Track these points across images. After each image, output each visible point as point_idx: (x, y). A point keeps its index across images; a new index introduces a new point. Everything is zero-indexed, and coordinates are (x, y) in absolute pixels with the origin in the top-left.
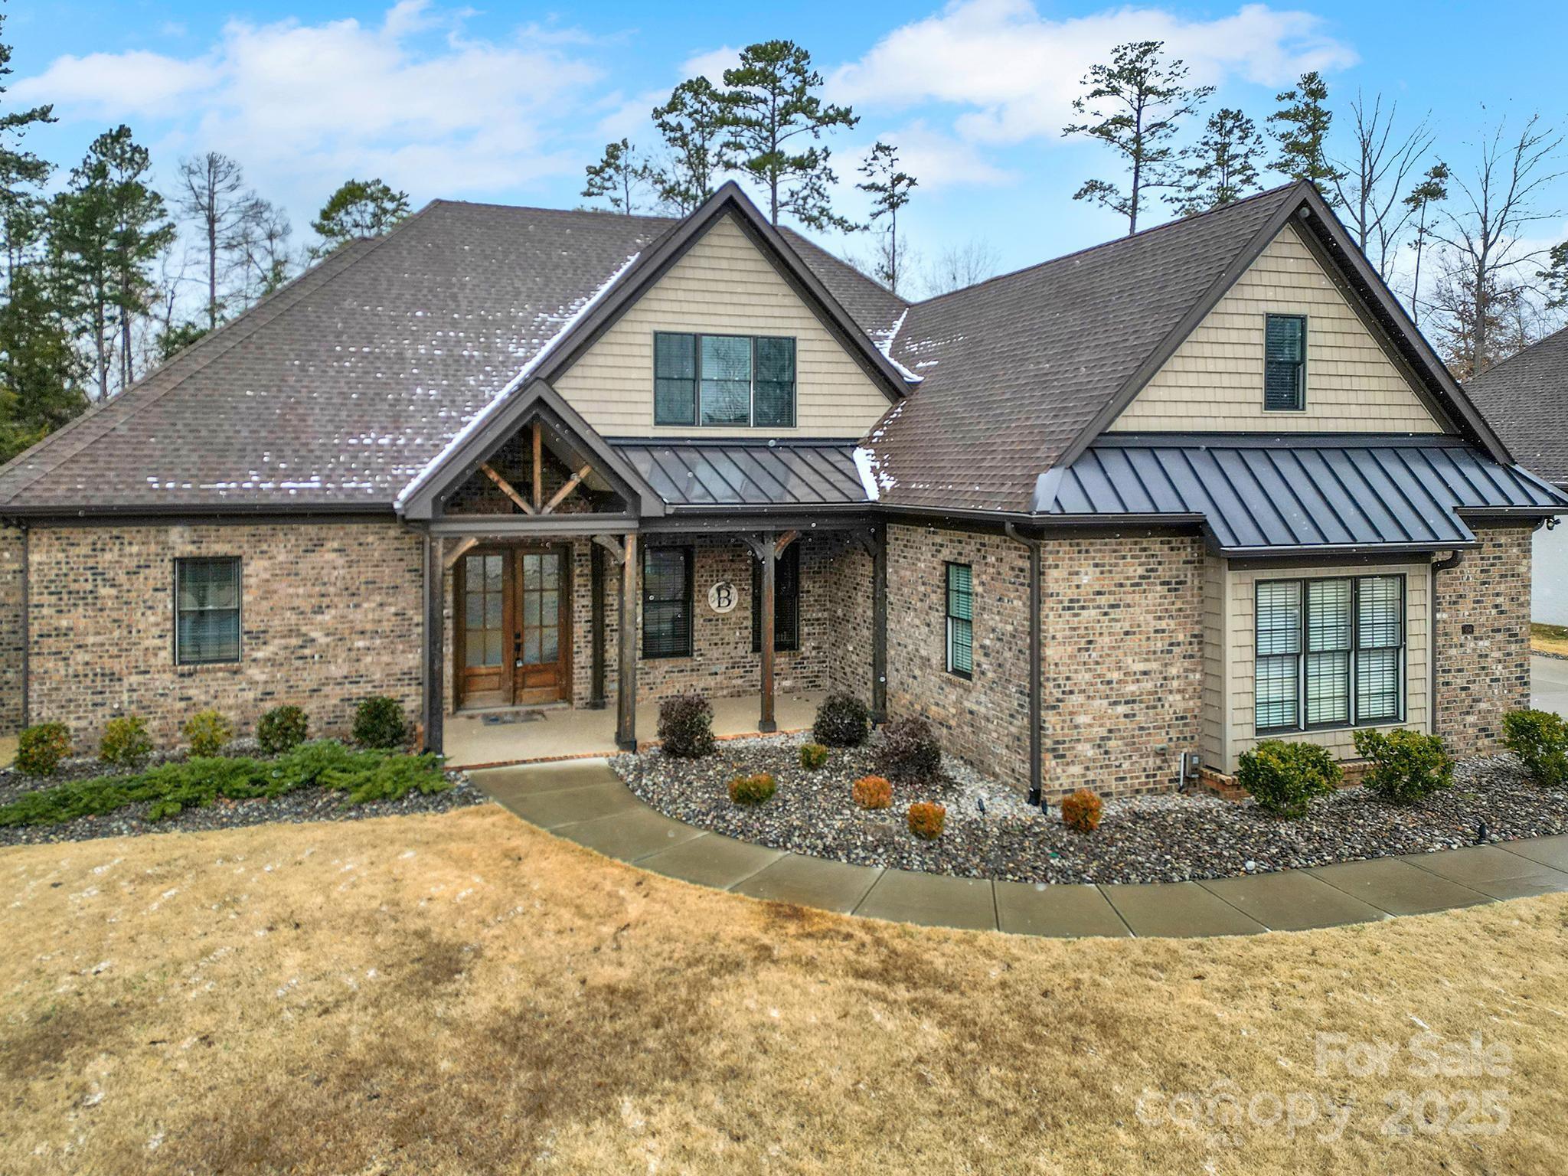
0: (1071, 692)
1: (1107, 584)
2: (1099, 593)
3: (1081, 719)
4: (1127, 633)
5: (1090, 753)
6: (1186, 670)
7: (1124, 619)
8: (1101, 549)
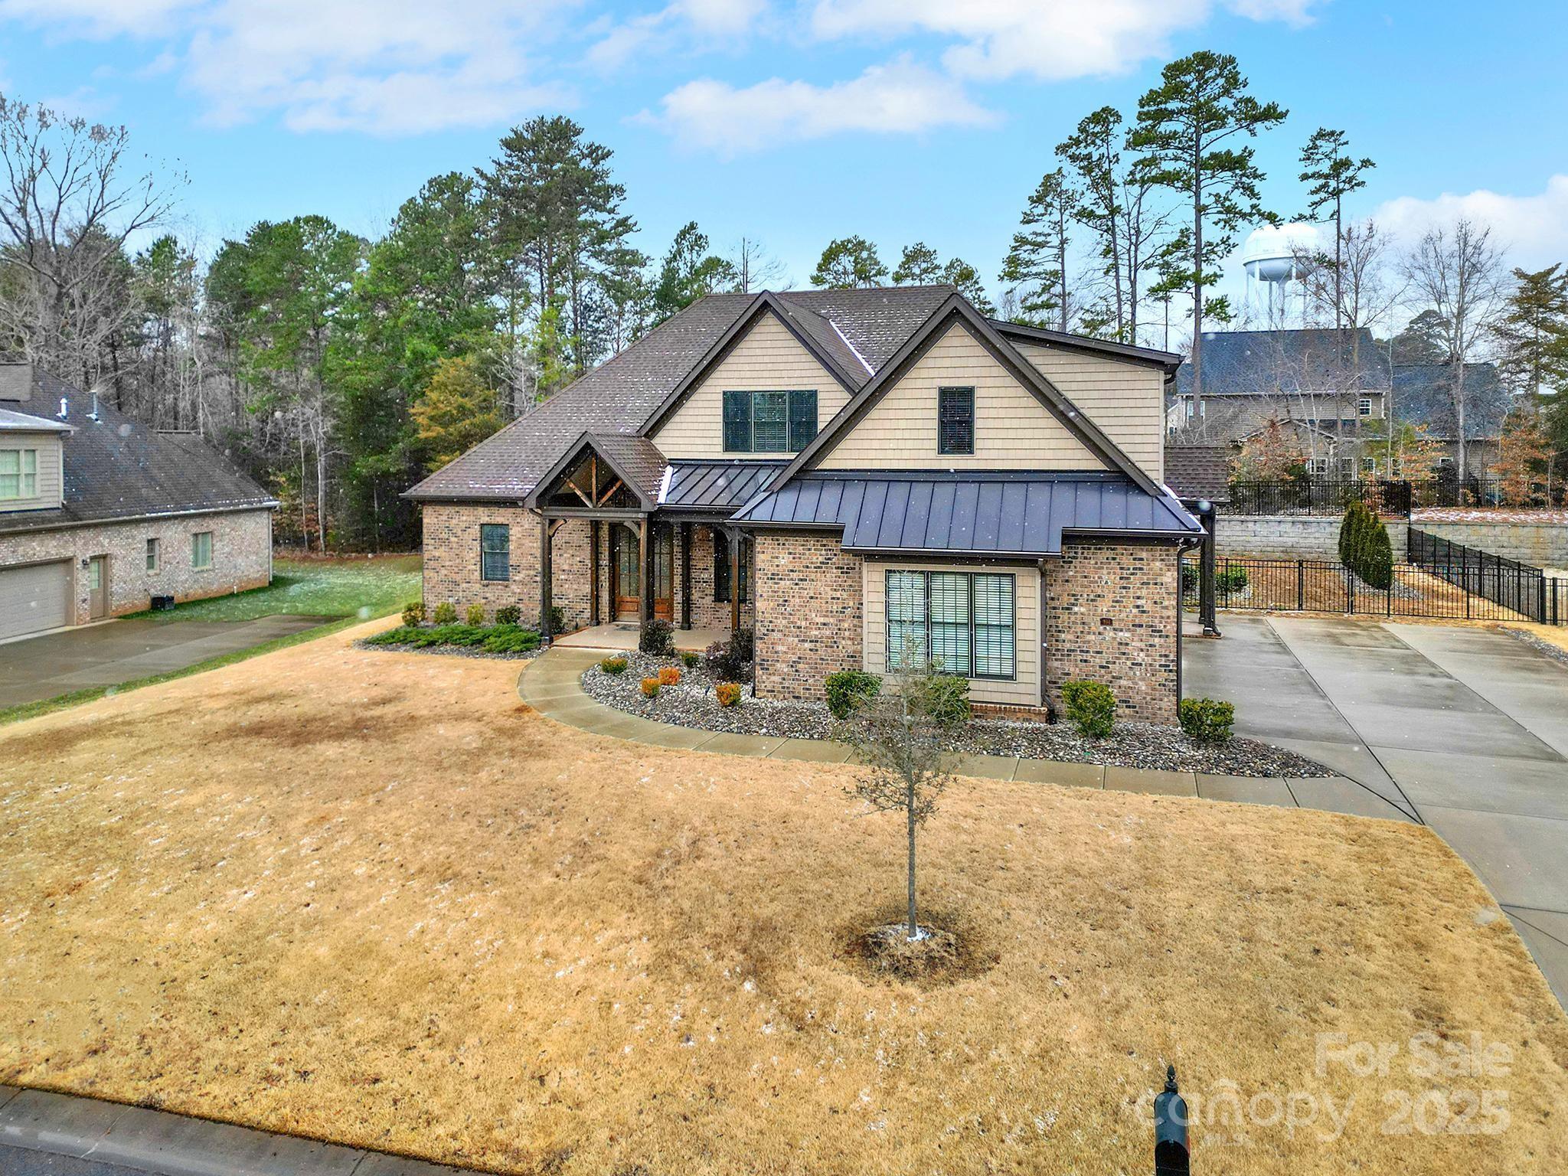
0: (773, 631)
1: (798, 566)
2: (792, 571)
3: (780, 648)
4: (812, 598)
5: (786, 670)
6: (855, 626)
7: (810, 589)
8: (796, 544)
